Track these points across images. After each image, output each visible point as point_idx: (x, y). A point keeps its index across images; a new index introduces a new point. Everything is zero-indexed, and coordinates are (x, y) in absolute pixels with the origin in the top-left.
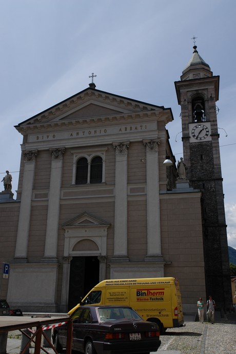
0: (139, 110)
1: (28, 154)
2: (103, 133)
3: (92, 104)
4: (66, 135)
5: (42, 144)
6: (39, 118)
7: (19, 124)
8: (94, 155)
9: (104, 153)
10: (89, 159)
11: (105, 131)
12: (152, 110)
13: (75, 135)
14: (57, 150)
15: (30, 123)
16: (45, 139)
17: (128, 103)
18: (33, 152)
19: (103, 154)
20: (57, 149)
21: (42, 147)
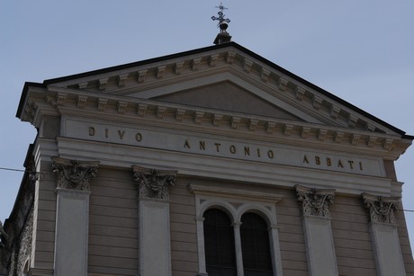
0: (344, 123)
1: (68, 167)
2: (264, 157)
3: (228, 81)
4: (173, 141)
5: (110, 150)
6: (103, 79)
7: (47, 83)
8: (247, 206)
9: (273, 207)
10: (237, 215)
11: (271, 154)
12: (377, 130)
13: (195, 147)
14: (153, 175)
15: (76, 87)
16: (113, 137)
17: (324, 101)
18: (84, 166)
19: (269, 208)
20: (154, 172)
21: (107, 157)
